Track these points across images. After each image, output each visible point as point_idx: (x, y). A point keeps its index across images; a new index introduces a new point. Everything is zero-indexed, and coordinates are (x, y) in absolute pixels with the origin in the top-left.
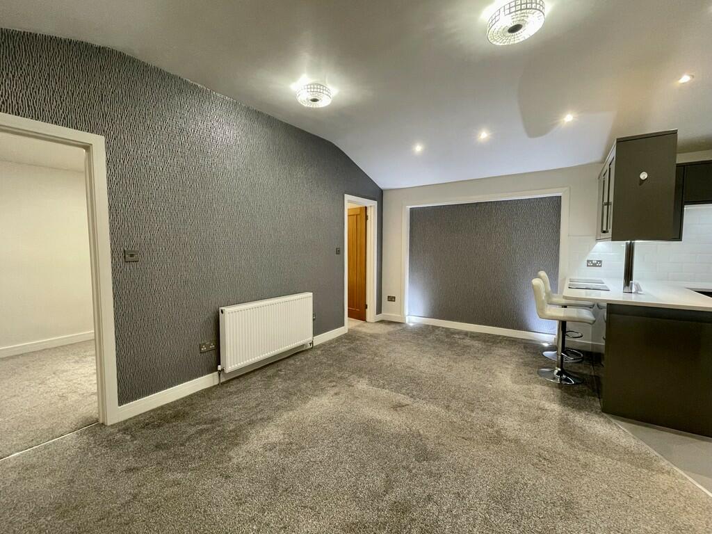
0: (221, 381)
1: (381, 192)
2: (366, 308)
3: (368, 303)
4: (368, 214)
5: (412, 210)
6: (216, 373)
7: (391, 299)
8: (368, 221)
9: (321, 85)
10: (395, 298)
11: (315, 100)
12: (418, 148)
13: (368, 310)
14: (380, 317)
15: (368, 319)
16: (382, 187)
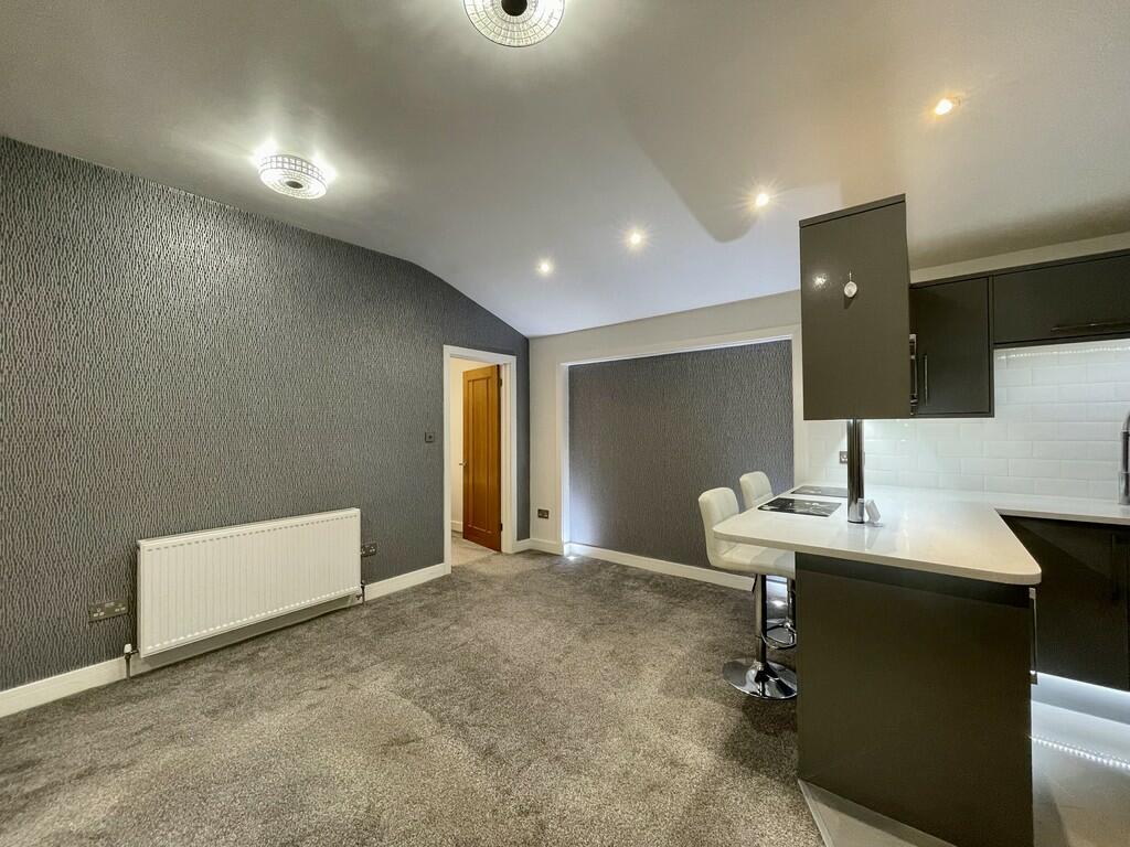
0: (131, 675)
1: (526, 341)
2: (501, 529)
3: (503, 521)
4: (503, 377)
5: (573, 371)
6: (122, 659)
7: (543, 514)
8: (503, 388)
9: (296, 158)
10: (547, 512)
11: (296, 185)
12: (545, 267)
13: (503, 533)
14: (525, 544)
15: (503, 550)
16: (526, 333)
